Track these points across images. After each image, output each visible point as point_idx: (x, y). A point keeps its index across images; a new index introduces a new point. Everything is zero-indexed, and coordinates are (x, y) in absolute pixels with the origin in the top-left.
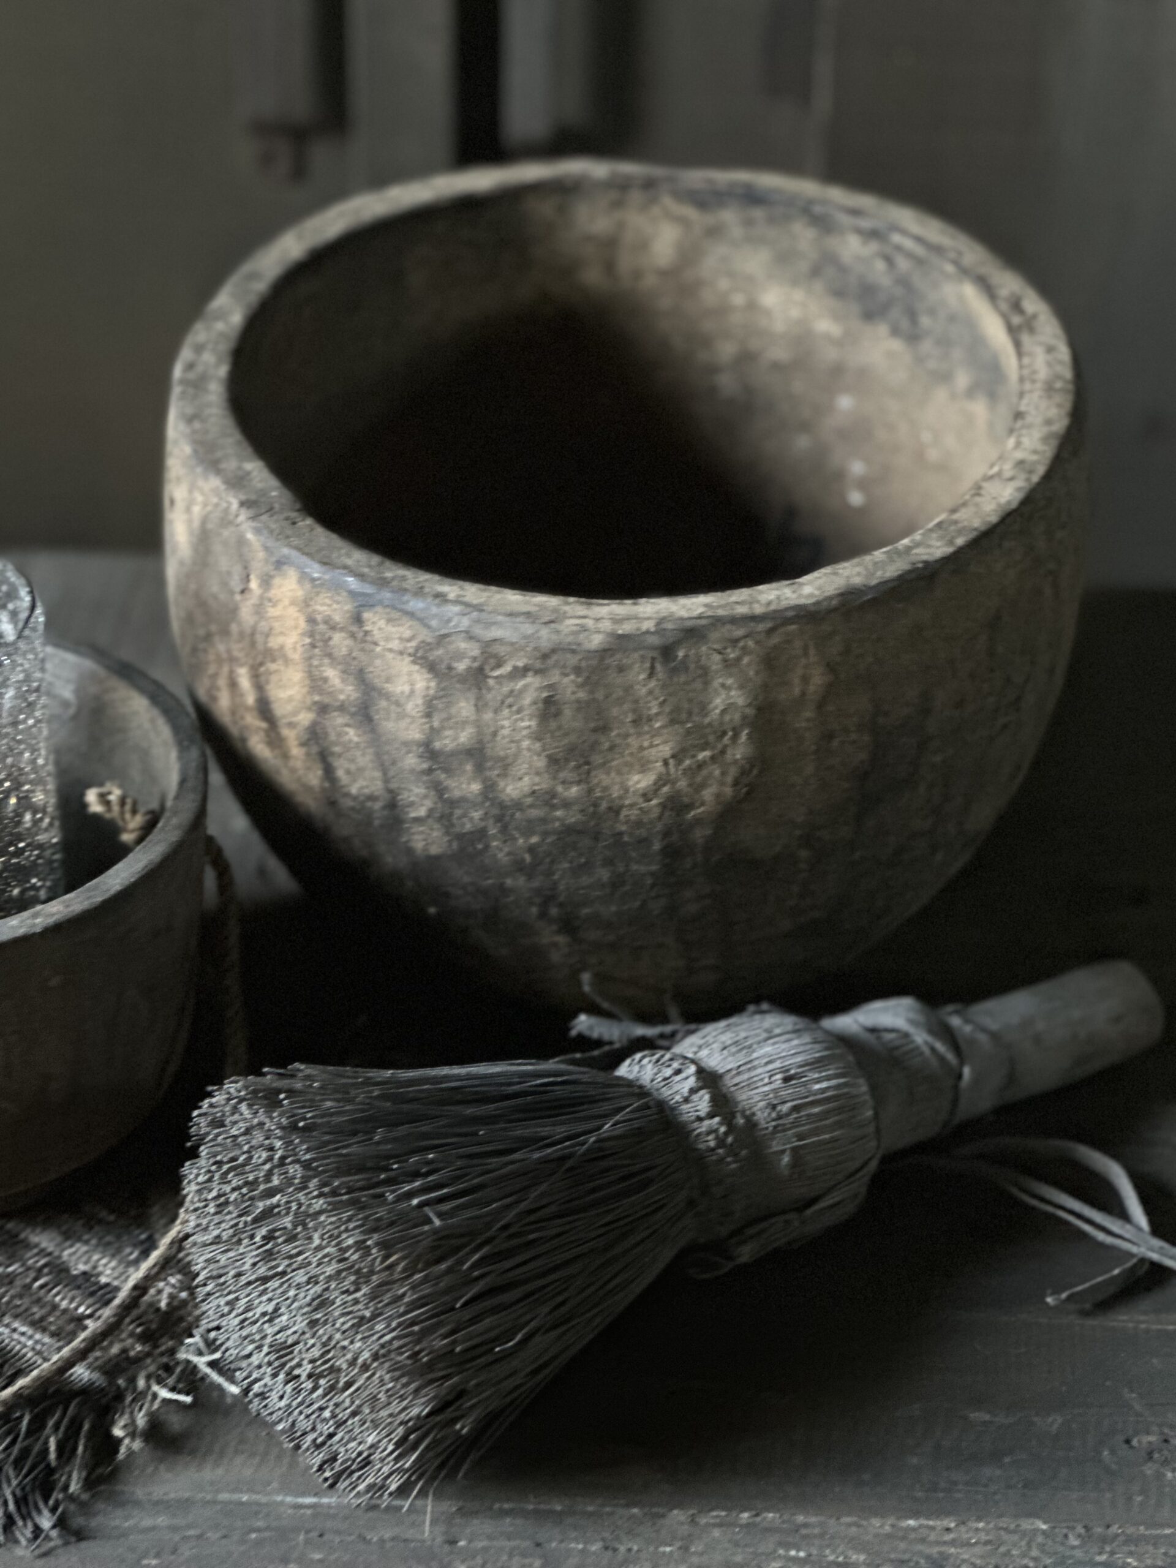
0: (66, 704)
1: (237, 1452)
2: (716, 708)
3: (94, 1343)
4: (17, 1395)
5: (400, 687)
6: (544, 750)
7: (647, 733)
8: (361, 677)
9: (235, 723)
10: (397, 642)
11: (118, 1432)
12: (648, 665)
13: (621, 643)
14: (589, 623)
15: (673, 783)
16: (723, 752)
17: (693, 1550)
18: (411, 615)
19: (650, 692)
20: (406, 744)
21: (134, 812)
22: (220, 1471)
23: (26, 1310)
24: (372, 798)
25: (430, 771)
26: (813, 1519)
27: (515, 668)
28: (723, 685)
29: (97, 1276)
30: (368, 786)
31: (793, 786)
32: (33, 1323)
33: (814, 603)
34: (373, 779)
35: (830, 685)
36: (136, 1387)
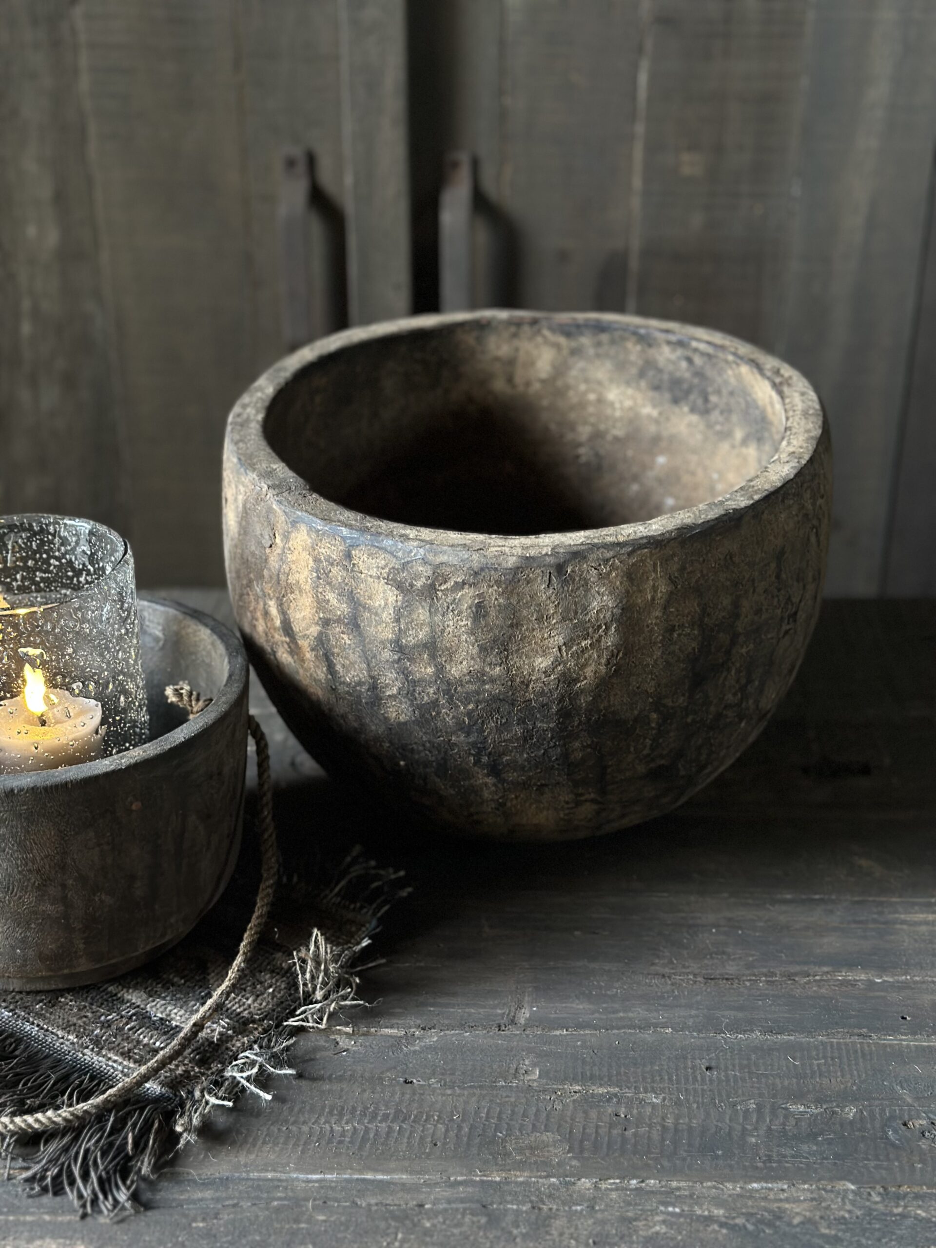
0: (156, 639)
1: (264, 1143)
2: (594, 608)
3: (163, 1064)
4: (106, 1101)
5: (377, 602)
6: (476, 641)
7: (547, 627)
8: (351, 598)
9: (267, 641)
10: (375, 570)
11: (179, 1129)
12: (547, 578)
13: (528, 562)
14: (507, 550)
15: (565, 664)
16: (599, 641)
17: (597, 1208)
18: (385, 550)
19: (549, 598)
20: (382, 642)
21: (198, 700)
22: (253, 1157)
23: (119, 1045)
24: (360, 683)
25: (400, 659)
26: (683, 1184)
27: (456, 582)
28: (598, 593)
29: (170, 1022)
30: (358, 675)
31: (647, 665)
32: (122, 1054)
33: (660, 535)
34: (361, 670)
35: (672, 593)
36: (193, 1096)
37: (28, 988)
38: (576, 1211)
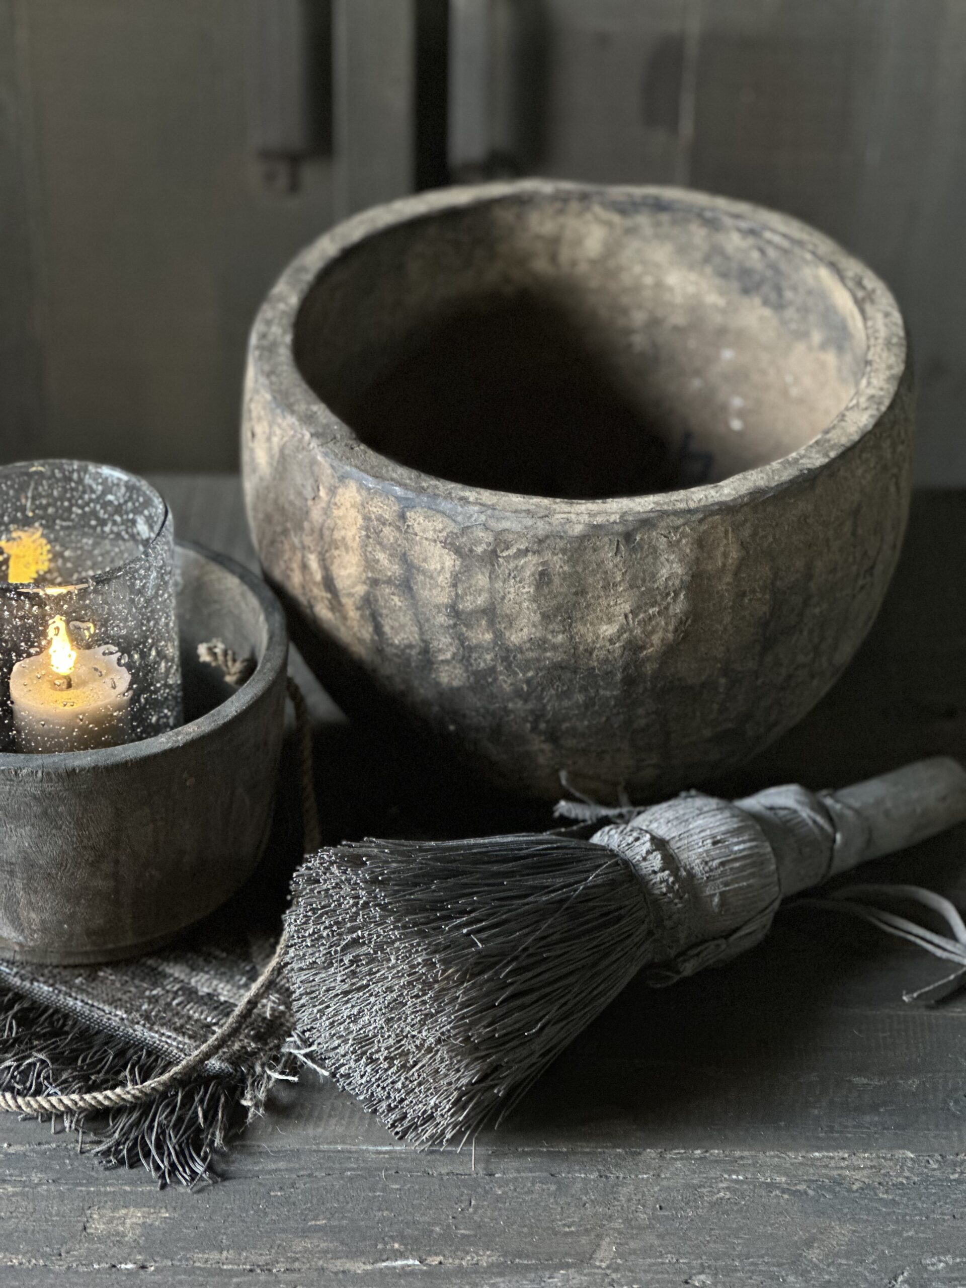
1: (330, 1116)
2: (662, 576)
3: (223, 1042)
4: (172, 1078)
5: (433, 565)
6: (539, 609)
7: (613, 595)
8: (404, 559)
9: (304, 594)
10: (431, 533)
11: (245, 1103)
12: (615, 547)
13: (596, 530)
14: (573, 517)
15: (631, 631)
16: (667, 608)
17: (663, 1176)
18: (443, 513)
19: (616, 566)
20: (437, 606)
21: (234, 661)
22: (320, 1130)
23: (170, 1021)
24: (410, 646)
25: (455, 625)
26: (746, 1153)
27: (519, 550)
28: (667, 560)
29: (217, 996)
30: (408, 638)
31: (716, 631)
32: (175, 1030)
33: (732, 500)
34: (411, 633)
35: (743, 559)
36: (255, 1072)
37: (65, 963)
38: (643, 1179)
